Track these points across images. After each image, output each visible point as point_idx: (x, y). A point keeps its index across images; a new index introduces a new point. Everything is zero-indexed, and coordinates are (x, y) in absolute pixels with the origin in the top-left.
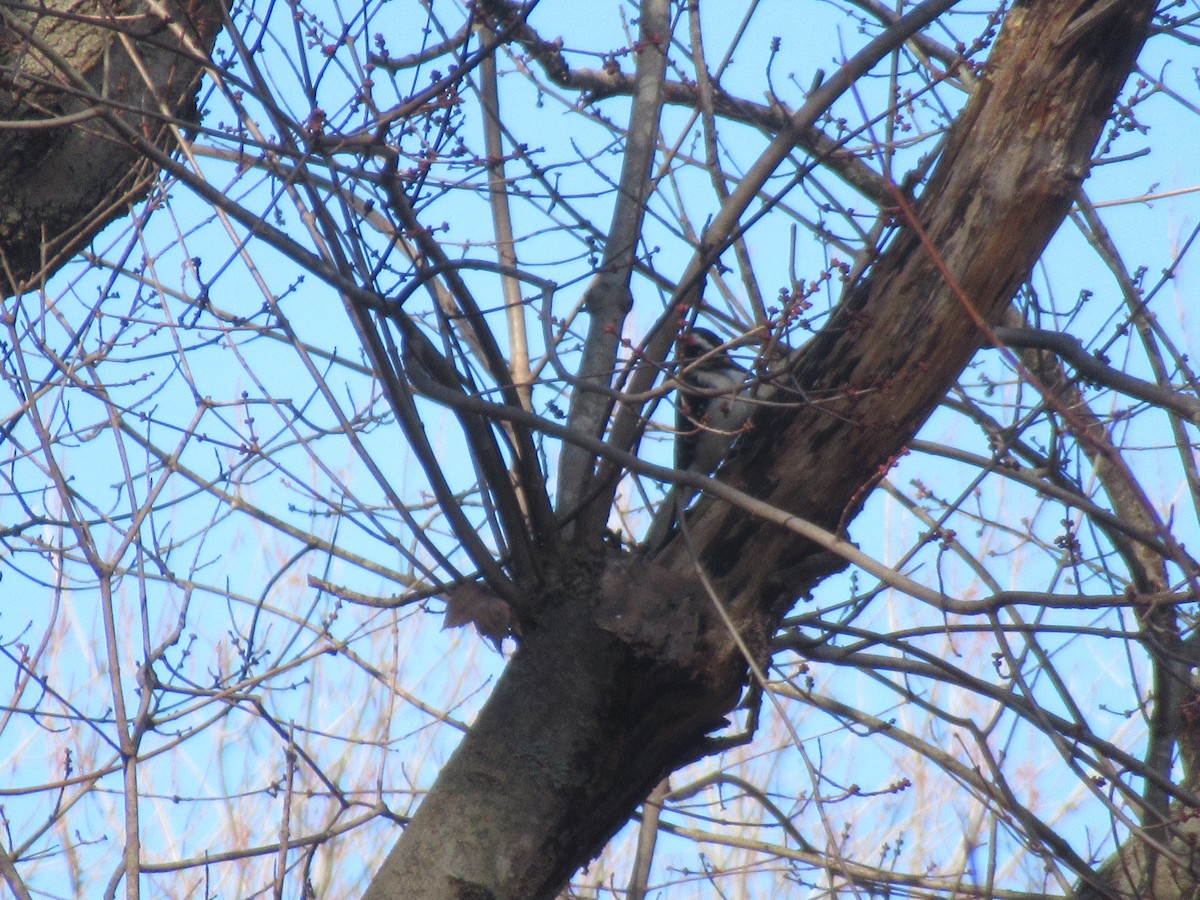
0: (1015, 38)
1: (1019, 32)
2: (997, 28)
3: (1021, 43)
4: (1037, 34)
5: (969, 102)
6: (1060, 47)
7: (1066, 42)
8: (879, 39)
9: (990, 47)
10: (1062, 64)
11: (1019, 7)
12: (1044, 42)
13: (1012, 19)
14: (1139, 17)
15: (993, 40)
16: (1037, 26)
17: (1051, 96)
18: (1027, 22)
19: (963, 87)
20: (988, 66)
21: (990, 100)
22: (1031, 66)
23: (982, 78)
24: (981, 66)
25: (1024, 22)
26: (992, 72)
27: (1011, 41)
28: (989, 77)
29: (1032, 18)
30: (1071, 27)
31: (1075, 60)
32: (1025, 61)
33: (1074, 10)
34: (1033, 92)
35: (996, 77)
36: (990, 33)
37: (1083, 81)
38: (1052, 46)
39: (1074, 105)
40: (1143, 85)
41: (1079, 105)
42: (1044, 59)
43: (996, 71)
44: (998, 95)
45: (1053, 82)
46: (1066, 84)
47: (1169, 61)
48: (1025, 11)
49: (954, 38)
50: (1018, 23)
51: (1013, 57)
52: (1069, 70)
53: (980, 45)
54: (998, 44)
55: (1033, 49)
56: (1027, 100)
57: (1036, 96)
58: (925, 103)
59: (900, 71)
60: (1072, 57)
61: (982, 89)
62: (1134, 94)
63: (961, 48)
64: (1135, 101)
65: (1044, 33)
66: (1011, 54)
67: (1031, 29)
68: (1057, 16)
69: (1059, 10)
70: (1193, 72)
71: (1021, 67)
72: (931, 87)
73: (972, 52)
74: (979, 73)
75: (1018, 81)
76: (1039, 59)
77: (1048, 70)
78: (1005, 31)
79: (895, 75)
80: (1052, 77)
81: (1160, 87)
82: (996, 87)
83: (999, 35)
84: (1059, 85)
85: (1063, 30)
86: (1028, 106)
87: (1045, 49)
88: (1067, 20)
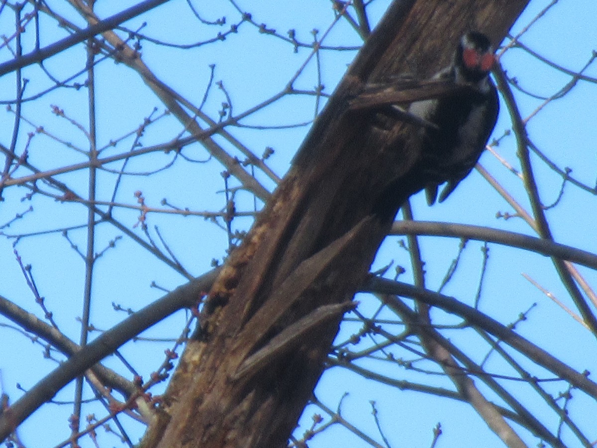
0: (193, 373)
1: (197, 366)
2: (176, 362)
3: (198, 377)
4: (214, 369)
5: (147, 433)
6: (235, 383)
7: (242, 377)
8: (63, 366)
9: (168, 381)
10: (239, 399)
11: (197, 342)
12: (221, 376)
13: (190, 353)
14: (314, 354)
15: (171, 373)
16: (214, 361)
17: (228, 429)
18: (204, 357)
19: (142, 419)
20: (167, 399)
21: (167, 432)
22: (208, 400)
23: (159, 411)
24: (158, 400)
25: (202, 356)
26: (169, 405)
27: (189, 375)
28: (167, 410)
29: (210, 353)
30: (248, 362)
31: (251, 395)
32: (202, 395)
33: (250, 346)
34: (209, 425)
35: (172, 410)
36: (169, 366)
37: (258, 416)
38: (228, 381)
39: (250, 439)
40: (318, 419)
41: (254, 440)
42: (220, 394)
43: (174, 405)
44: (175, 427)
45: (229, 416)
46: (242, 418)
47: (347, 394)
48: (203, 345)
49: (132, 370)
50: (196, 358)
51: (191, 391)
52: (245, 405)
53: (158, 378)
54: (176, 378)
55: (210, 383)
56: (204, 433)
57: (213, 429)
58: (109, 429)
59: (84, 398)
60: (250, 391)
61: (160, 421)
62: (309, 429)
63: (139, 381)
64: (310, 435)
65: (221, 368)
66: (188, 387)
67: (208, 364)
68: (234, 353)
69: (235, 346)
70: (371, 405)
71: (198, 401)
72: (114, 416)
73: (149, 385)
74: (157, 405)
75: (195, 414)
76: (217, 393)
77: (224, 404)
78: (184, 365)
79: (79, 403)
80: (228, 411)
81: (337, 419)
82: (173, 419)
83: (176, 369)
84: (236, 418)
85: (240, 364)
86: (205, 439)
87: (222, 383)
88: (243, 356)
